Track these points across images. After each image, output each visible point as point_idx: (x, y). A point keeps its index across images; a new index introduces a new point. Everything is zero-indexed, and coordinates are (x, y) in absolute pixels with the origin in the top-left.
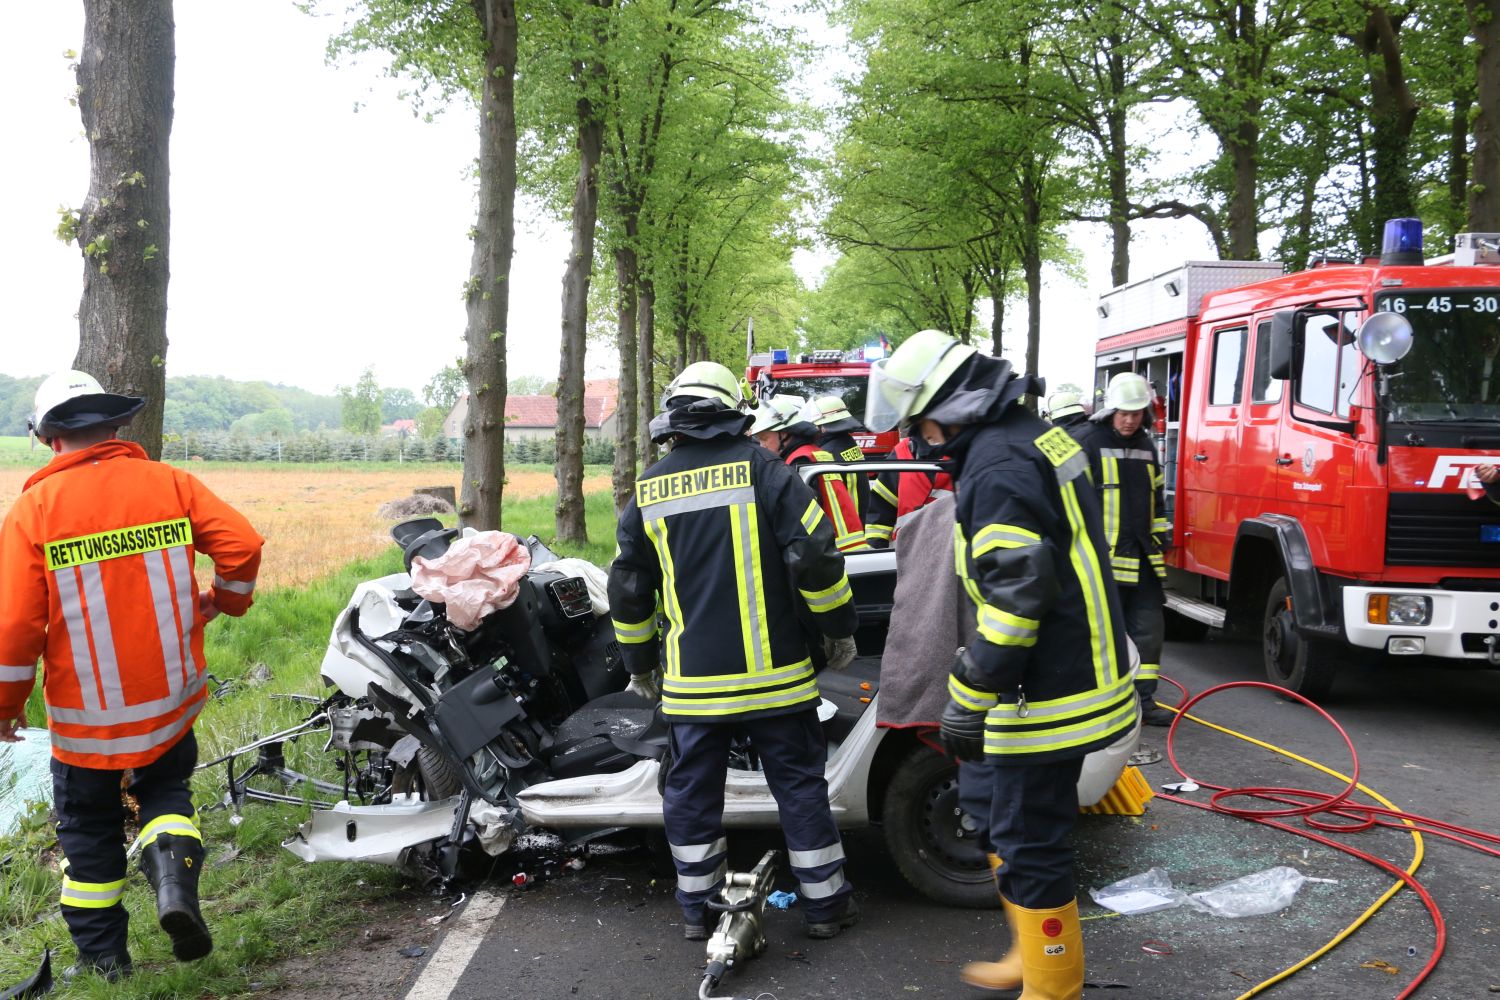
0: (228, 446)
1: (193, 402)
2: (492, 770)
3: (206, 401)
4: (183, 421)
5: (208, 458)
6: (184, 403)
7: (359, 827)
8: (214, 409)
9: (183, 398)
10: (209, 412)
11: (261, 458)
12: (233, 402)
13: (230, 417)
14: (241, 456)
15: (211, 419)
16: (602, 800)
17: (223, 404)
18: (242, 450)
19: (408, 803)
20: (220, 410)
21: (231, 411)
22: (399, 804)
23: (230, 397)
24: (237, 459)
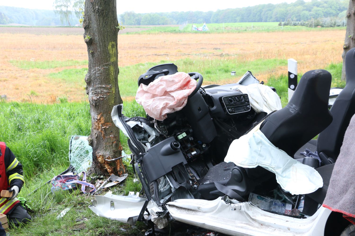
0: (329, 22)
1: (326, 8)
2: (167, 187)
3: (331, 7)
4: (323, 14)
5: (322, 26)
6: (324, 9)
7: (115, 204)
8: (333, 10)
9: (323, 7)
10: (332, 11)
11: (339, 26)
12: (340, 7)
13: (338, 12)
14: (333, 26)
15: (332, 13)
16: (201, 213)
17: (336, 8)
18: (334, 23)
19: (135, 197)
20: (335, 10)
21: (339, 10)
22: (131, 197)
23: (339, 5)
24: (331, 26)
